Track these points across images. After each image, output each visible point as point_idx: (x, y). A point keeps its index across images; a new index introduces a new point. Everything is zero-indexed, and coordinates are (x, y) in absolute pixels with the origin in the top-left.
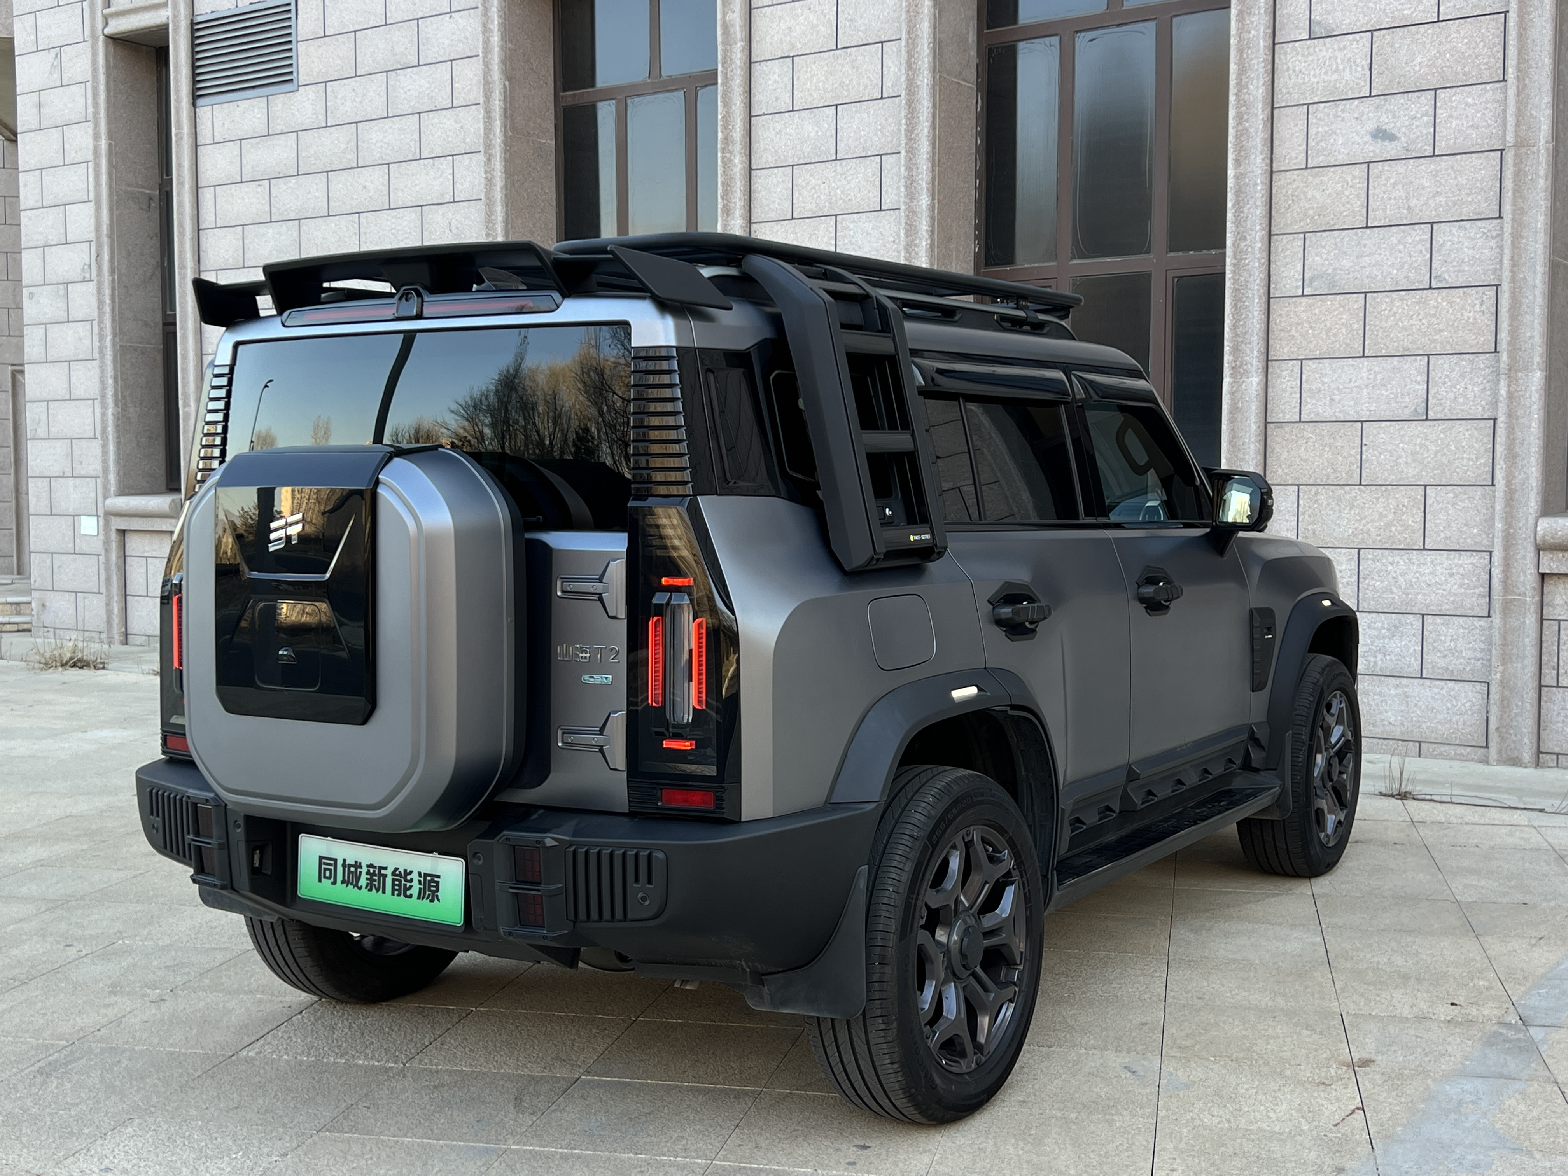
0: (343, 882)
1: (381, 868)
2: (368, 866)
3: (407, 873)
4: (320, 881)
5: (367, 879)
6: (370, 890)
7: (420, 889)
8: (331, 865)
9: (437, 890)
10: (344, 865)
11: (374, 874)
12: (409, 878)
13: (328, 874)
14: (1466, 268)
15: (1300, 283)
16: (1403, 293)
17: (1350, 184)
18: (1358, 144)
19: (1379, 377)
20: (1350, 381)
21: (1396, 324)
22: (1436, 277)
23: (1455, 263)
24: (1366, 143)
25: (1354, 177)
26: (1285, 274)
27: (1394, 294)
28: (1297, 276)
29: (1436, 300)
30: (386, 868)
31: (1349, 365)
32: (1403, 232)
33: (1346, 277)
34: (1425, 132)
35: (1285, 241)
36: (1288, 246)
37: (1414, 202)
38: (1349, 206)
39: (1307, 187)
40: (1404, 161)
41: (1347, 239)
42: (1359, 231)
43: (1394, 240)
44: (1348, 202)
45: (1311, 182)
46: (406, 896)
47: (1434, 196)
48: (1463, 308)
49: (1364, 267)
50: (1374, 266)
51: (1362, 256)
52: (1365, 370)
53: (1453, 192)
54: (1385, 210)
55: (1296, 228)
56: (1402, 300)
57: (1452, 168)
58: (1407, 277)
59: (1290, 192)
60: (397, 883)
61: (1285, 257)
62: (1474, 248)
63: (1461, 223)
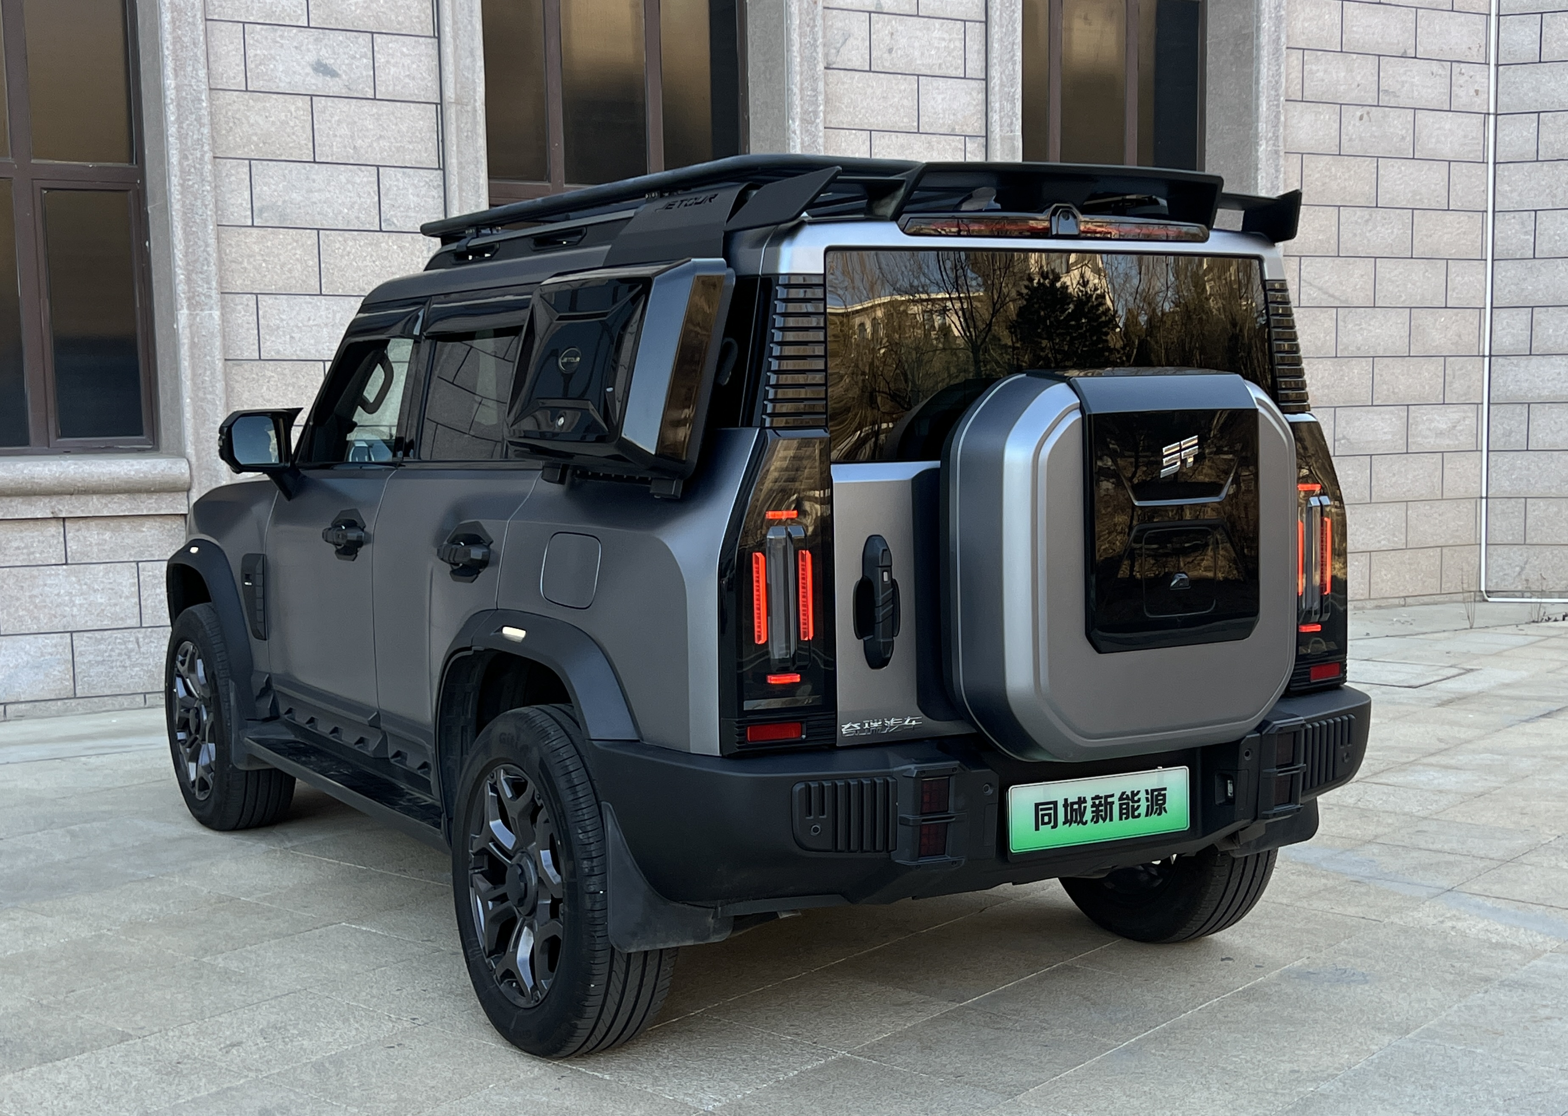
0: (1064, 823)
1: (1107, 797)
2: (1093, 799)
3: (1134, 794)
4: (1037, 829)
5: (1093, 812)
6: (1096, 822)
7: (1148, 806)
8: (1050, 809)
9: (1164, 803)
10: (1066, 805)
11: (1100, 804)
12: (1136, 798)
13: (1046, 819)
14: (413, 214)
15: (249, 213)
16: (355, 233)
17: (294, 114)
18: (300, 74)
19: (338, 316)
20: (309, 319)
21: (351, 264)
22: (385, 220)
23: (402, 209)
24: (307, 74)
25: (297, 109)
26: (232, 201)
27: (347, 234)
28: (244, 205)
29: (387, 243)
30: (1112, 796)
31: (306, 303)
32: (351, 171)
33: (297, 211)
35: (229, 166)
36: (233, 172)
37: (359, 143)
38: (294, 137)
39: (248, 110)
40: (346, 100)
41: (294, 172)
42: (307, 164)
43: (343, 179)
44: (294, 134)
45: (253, 107)
46: (1134, 817)
47: (378, 139)
48: (412, 253)
49: (315, 203)
50: (325, 202)
51: (311, 191)
52: (323, 308)
53: (395, 138)
54: (331, 147)
55: (239, 153)
56: (355, 240)
57: (393, 113)
58: (358, 218)
59: (230, 114)
60: (1124, 806)
61: (230, 183)
62: (418, 196)
63: (405, 170)
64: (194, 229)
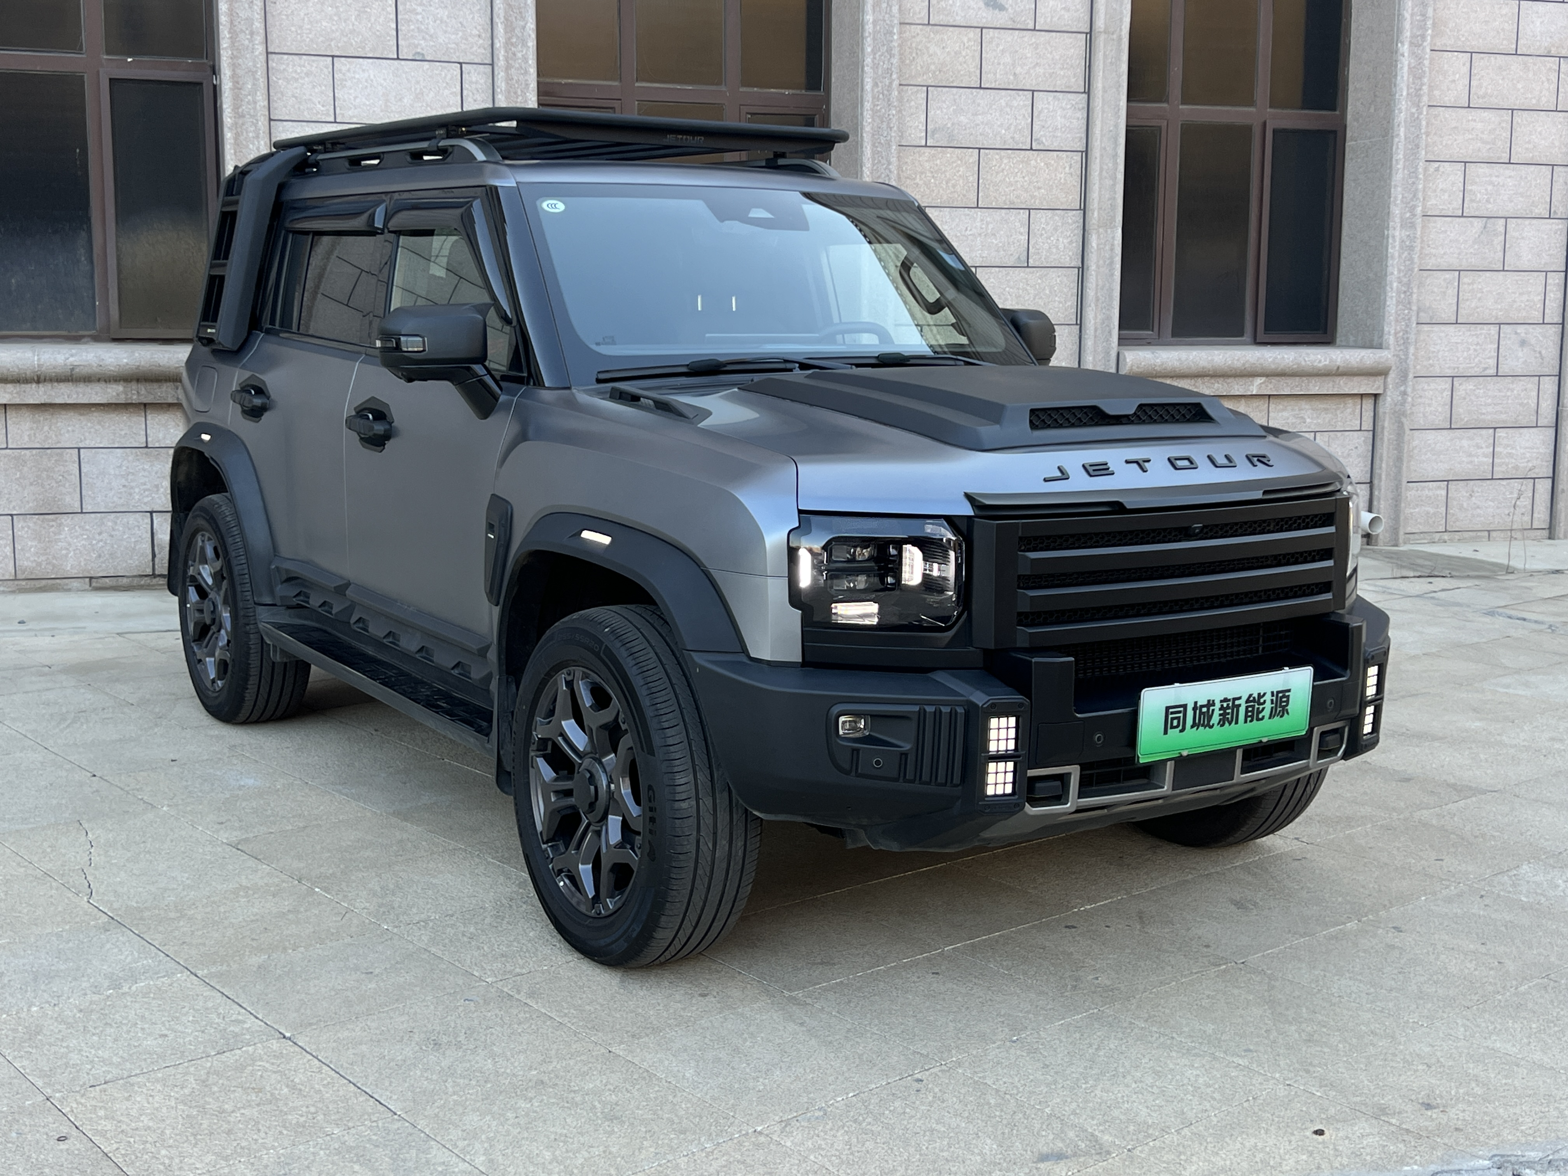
14: (1059, 134)
15: (924, 134)
16: (1010, 152)
17: (967, 45)
18: (973, 9)
19: (991, 226)
21: (1004, 179)
22: (1036, 140)
23: (1050, 129)
24: (979, 9)
25: (969, 40)
26: (910, 124)
27: (1002, 152)
28: (920, 127)
29: (1036, 161)
32: (1010, 96)
33: (963, 132)
34: (1027, 7)
35: (910, 92)
36: (913, 98)
37: (1018, 70)
38: (965, 66)
39: (929, 42)
40: (1011, 31)
41: (963, 97)
42: (974, 90)
43: (1003, 103)
44: (965, 62)
45: (933, 39)
47: (1034, 67)
48: (1056, 170)
49: (978, 125)
50: (987, 124)
51: (976, 115)
53: (1049, 65)
54: (995, 74)
55: (919, 81)
56: (1009, 158)
57: (1049, 43)
58: (1013, 138)
59: (914, 45)
61: (910, 107)
62: (1065, 117)
63: (1055, 94)
64: (879, 149)
